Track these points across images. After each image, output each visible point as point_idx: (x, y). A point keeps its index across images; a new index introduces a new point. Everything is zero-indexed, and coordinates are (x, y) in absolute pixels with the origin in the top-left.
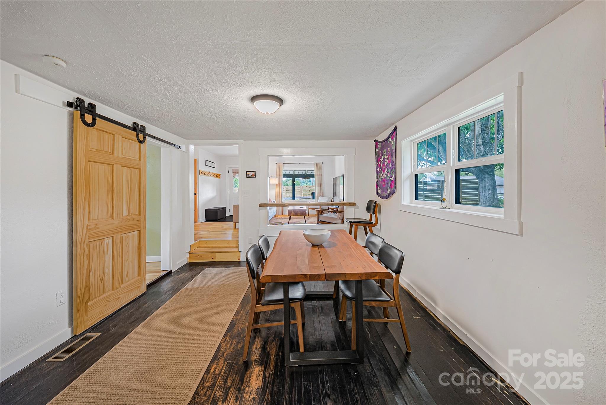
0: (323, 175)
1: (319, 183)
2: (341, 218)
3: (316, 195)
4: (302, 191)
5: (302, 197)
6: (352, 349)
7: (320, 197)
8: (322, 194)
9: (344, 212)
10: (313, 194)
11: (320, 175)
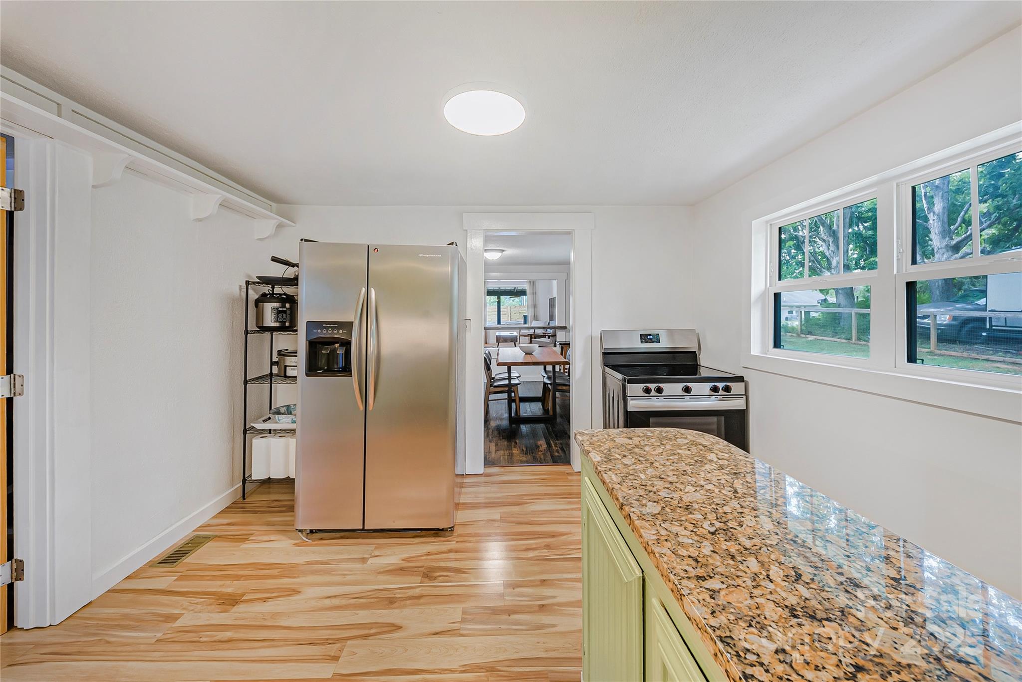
0: (537, 293)
1: (533, 303)
2: (554, 342)
3: (529, 319)
4: (509, 314)
5: (509, 321)
6: (550, 414)
7: (534, 321)
8: (536, 318)
9: (556, 335)
10: (525, 317)
11: (534, 293)
